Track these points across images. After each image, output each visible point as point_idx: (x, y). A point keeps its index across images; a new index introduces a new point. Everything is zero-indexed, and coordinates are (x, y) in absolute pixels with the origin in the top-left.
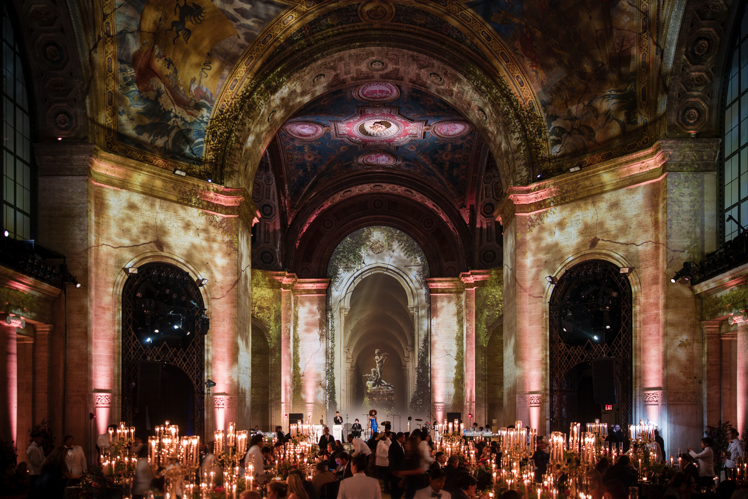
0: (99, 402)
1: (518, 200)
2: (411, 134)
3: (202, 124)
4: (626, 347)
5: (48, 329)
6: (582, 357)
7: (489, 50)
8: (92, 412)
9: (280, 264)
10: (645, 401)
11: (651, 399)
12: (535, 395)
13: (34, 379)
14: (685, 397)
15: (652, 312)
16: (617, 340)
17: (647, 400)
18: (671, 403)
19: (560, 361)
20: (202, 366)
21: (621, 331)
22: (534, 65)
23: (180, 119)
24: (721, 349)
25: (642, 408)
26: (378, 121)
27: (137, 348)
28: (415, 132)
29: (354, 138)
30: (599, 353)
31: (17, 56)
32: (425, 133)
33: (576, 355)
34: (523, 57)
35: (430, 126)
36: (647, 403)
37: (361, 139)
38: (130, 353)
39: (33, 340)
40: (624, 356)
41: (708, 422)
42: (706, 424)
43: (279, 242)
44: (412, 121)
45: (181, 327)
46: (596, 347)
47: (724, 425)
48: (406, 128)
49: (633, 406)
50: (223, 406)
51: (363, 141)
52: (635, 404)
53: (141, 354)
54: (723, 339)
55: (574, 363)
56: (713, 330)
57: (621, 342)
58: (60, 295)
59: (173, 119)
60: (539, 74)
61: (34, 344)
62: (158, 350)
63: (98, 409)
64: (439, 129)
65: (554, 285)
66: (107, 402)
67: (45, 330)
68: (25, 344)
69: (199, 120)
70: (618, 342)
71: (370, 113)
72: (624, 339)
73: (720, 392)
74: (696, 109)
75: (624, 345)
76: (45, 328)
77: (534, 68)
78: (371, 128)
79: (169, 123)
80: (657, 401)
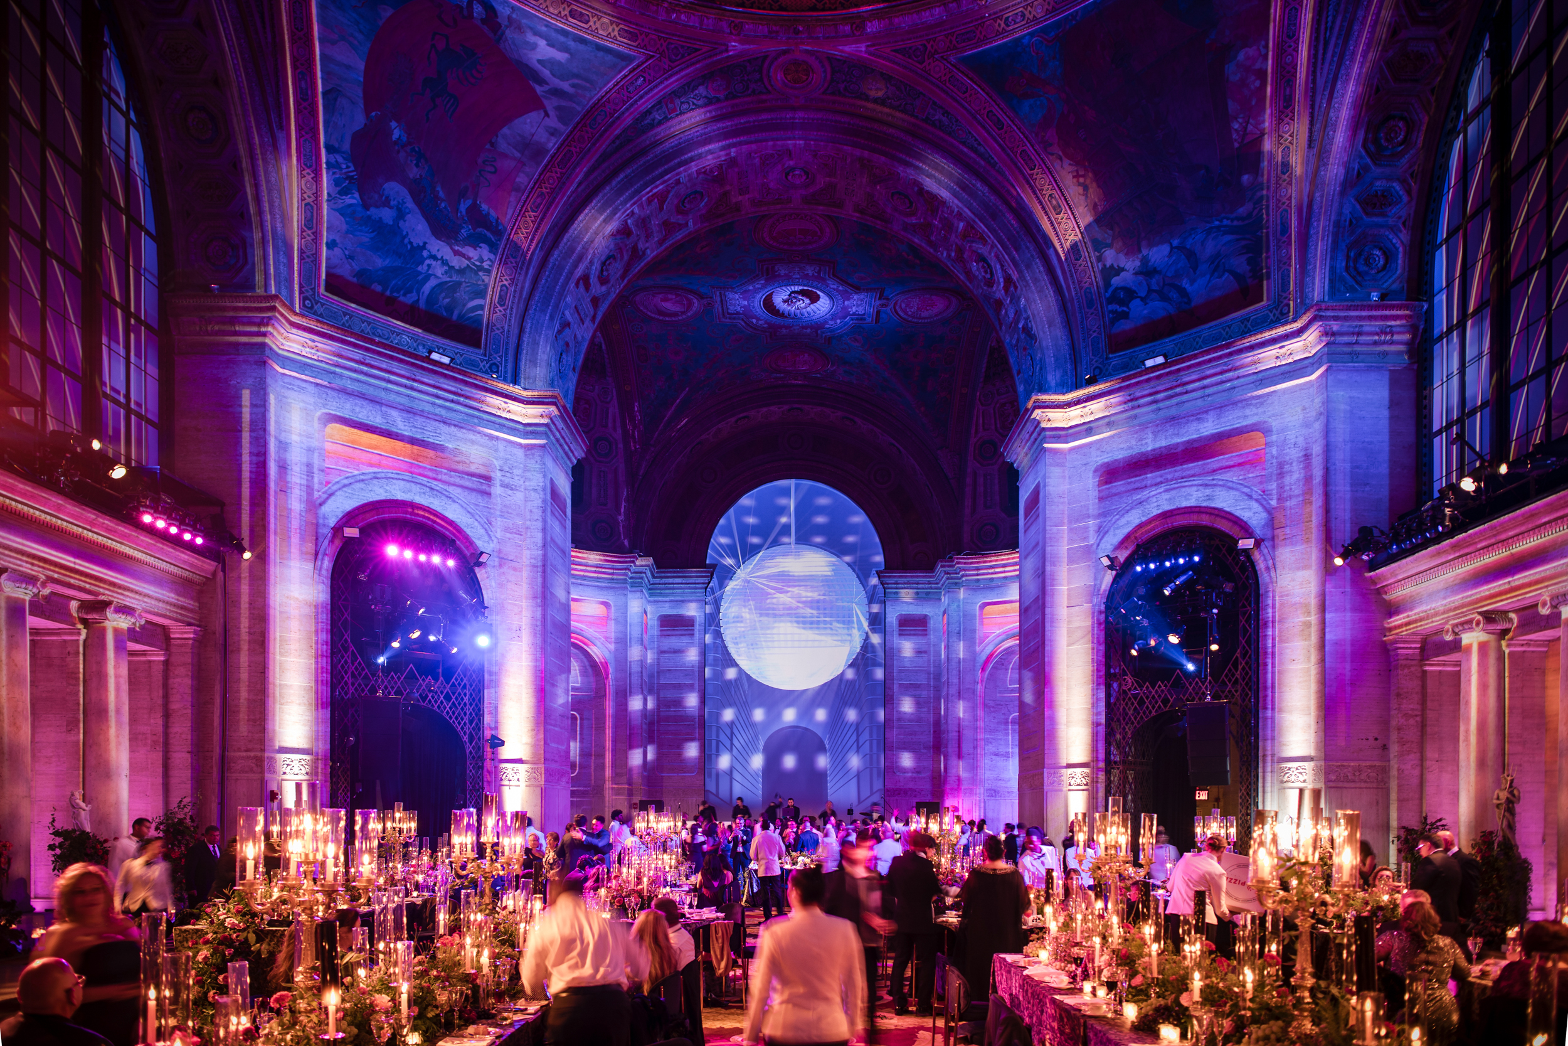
0: (288, 770)
1: (1049, 420)
2: (854, 314)
3: (481, 273)
4: (1247, 684)
5: (192, 636)
6: (1165, 701)
7: (1000, 145)
8: (275, 789)
9: (626, 542)
10: (1282, 782)
11: (1293, 778)
12: (1079, 770)
13: (166, 726)
14: (1357, 773)
15: (1296, 620)
16: (1230, 670)
17: (1285, 779)
18: (1332, 784)
19: (1124, 709)
20: (479, 710)
21: (1238, 654)
22: (1081, 173)
23: (439, 262)
24: (1424, 686)
25: (1276, 794)
26: (797, 288)
27: (360, 674)
28: (861, 311)
29: (754, 321)
30: (1197, 694)
31: (132, 130)
32: (878, 312)
33: (1153, 697)
34: (1061, 160)
35: (888, 299)
36: (1286, 785)
37: (766, 323)
38: (346, 683)
39: (164, 655)
40: (1244, 700)
41: (1399, 819)
42: (1394, 823)
43: (624, 504)
44: (858, 289)
45: (440, 638)
46: (1190, 684)
47: (1432, 824)
48: (846, 303)
49: (1260, 790)
50: (517, 783)
51: (771, 326)
52: (1264, 787)
53: (367, 686)
54: (1427, 668)
55: (1150, 712)
56: (1410, 651)
57: (1238, 675)
58: (214, 574)
59: (428, 262)
60: (1091, 190)
61: (166, 663)
62: (399, 678)
63: (284, 783)
64: (903, 306)
65: (1114, 572)
66: (304, 771)
67: (186, 636)
68: (150, 661)
69: (474, 264)
70: (1233, 675)
71: (782, 272)
72: (1243, 669)
73: (1422, 766)
74: (1380, 249)
75: (1244, 679)
76: (186, 633)
77: (1081, 180)
78: (785, 301)
79: (419, 268)
80: (1304, 781)
